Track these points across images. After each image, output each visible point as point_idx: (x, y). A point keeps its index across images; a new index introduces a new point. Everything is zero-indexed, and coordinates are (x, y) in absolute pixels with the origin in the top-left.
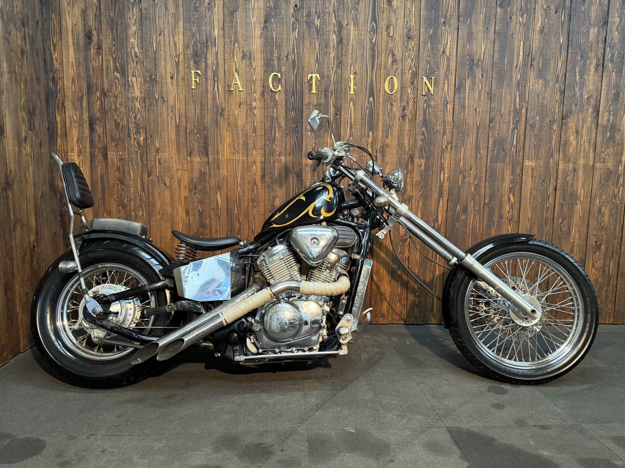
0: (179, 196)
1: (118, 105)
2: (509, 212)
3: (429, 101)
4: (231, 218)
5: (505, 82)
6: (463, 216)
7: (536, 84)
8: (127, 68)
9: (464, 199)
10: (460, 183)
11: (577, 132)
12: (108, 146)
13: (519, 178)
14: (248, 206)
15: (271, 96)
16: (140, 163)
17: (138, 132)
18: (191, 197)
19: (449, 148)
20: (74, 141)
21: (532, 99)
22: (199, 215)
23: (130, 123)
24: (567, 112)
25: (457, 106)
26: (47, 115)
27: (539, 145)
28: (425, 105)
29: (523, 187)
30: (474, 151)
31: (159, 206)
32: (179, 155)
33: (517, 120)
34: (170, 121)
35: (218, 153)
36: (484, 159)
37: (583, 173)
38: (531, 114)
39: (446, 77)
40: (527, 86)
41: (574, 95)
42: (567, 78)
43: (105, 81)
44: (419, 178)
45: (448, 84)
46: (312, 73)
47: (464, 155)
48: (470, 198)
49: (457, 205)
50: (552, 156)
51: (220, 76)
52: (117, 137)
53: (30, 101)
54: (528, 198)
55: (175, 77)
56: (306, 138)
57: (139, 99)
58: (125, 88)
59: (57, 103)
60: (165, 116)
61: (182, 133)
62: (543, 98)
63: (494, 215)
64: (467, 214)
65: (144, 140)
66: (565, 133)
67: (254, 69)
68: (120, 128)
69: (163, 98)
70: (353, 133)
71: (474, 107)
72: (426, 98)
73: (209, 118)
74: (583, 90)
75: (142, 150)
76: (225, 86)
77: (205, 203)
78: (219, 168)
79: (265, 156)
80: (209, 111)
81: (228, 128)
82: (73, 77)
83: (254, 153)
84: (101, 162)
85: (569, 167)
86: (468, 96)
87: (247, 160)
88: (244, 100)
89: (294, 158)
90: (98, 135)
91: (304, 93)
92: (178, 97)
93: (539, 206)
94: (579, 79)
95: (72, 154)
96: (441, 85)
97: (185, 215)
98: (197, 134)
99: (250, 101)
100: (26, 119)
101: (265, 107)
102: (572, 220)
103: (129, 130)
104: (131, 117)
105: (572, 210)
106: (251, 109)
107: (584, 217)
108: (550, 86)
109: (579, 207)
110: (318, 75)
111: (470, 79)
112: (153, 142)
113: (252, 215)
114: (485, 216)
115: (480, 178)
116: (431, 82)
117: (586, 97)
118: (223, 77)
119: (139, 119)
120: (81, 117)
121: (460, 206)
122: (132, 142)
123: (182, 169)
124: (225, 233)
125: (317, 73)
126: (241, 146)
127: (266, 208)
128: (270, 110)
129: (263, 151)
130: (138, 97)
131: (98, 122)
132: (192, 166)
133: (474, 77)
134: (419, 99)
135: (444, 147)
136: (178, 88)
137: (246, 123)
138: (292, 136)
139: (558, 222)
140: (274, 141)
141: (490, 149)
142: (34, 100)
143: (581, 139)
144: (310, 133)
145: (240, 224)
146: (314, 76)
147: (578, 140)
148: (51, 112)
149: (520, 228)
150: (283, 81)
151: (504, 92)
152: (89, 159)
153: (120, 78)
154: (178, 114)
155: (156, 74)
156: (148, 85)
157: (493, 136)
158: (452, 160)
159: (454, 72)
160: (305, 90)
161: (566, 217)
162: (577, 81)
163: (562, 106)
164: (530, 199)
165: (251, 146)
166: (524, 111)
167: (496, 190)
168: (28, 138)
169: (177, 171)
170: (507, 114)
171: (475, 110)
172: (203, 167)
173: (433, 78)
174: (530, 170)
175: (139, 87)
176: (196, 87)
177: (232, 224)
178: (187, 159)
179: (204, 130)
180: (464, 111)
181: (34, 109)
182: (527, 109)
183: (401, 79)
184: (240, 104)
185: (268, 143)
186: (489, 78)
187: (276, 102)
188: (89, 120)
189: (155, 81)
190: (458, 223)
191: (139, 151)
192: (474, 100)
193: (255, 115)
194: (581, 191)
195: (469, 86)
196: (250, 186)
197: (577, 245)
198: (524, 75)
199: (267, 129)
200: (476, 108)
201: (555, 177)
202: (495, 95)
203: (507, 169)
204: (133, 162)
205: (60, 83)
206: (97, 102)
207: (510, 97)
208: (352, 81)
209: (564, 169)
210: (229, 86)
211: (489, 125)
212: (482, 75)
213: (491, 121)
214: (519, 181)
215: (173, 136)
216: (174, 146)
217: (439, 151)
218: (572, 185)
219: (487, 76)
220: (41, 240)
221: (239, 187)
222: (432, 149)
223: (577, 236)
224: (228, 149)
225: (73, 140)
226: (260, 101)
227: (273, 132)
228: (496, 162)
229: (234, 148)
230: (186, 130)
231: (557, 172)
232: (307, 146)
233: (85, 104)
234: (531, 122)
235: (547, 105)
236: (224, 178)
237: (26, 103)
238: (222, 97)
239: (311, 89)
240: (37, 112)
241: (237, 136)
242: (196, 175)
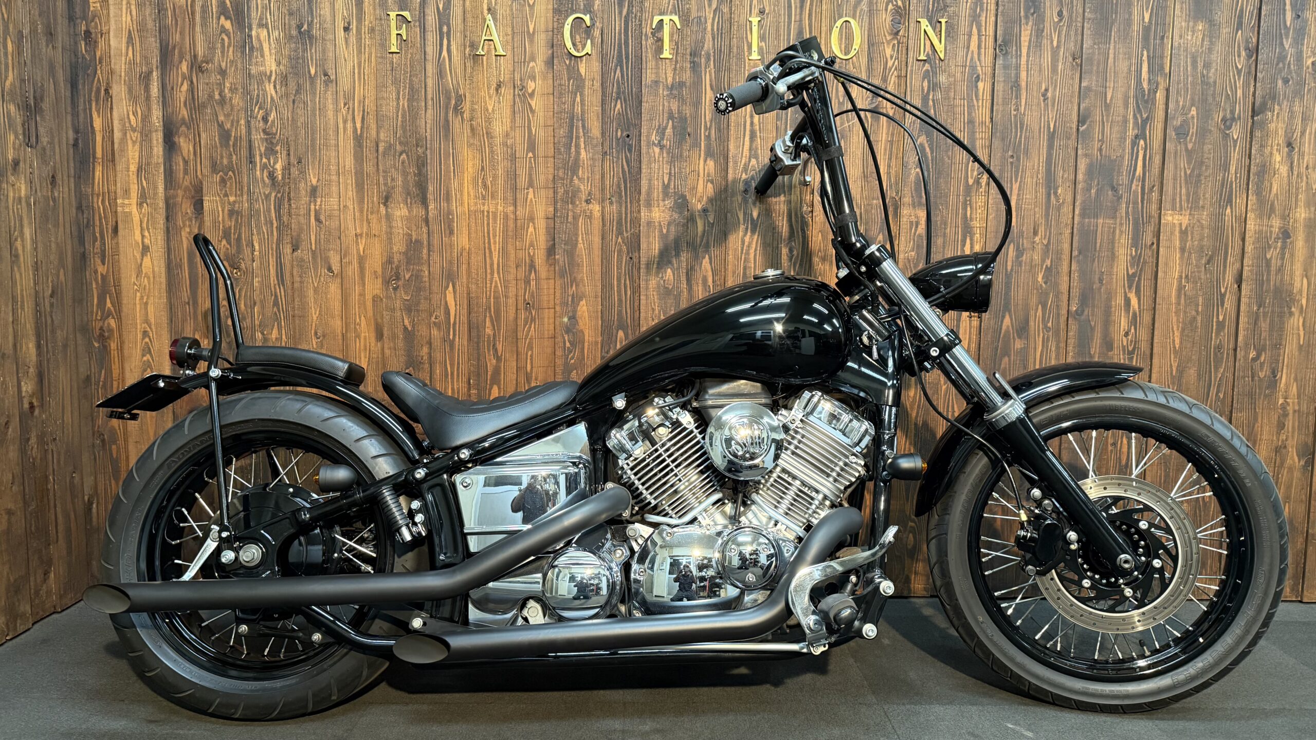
0: (360, 295)
1: (226, 91)
2: (1126, 334)
3: (935, 73)
4: (478, 346)
5: (1114, 29)
6: (1017, 341)
7: (1190, 33)
8: (249, 8)
9: (1020, 302)
10: (1009, 263)
11: (1289, 145)
12: (204, 183)
13: (1150, 254)
14: (516, 318)
15: (568, 67)
16: (274, 222)
17: (270, 151)
18: (388, 297)
19: (983, 184)
20: (131, 173)
21: (1179, 68)
22: (405, 338)
23: (254, 132)
24: (1264, 97)
25: (1002, 84)
26: (72, 115)
27: (1199, 175)
28: (926, 84)
29: (1160, 274)
30: (1042, 191)
31: (315, 318)
32: (361, 201)
33: (1145, 116)
34: (341, 126)
35: (448, 198)
36: (1066, 210)
37: (1307, 241)
38: (1177, 101)
39: (975, 18)
40: (1168, 38)
41: (1282, 58)
42: (1262, 17)
43: (199, 37)
44: (913, 253)
45: (979, 35)
46: (661, 14)
47: (1018, 200)
48: (1034, 300)
49: (1003, 317)
50: (1230, 201)
51: (453, 23)
52: (225, 161)
53: (29, 82)
54: (1174, 301)
55: (354, 26)
56: (649, 162)
57: (273, 78)
58: (243, 52)
59: (94, 89)
60: (330, 114)
61: (368, 153)
62: (1207, 65)
63: (1092, 339)
64: (1027, 338)
65: (284, 169)
66: (1261, 146)
67: (531, 7)
68: (231, 143)
69: (326, 75)
70: (757, 148)
71: (1040, 87)
72: (927, 66)
73: (428, 119)
74: (1302, 44)
75: (279, 192)
76: (465, 46)
77: (418, 311)
78: (451, 233)
79: (555, 203)
80: (430, 103)
81: (472, 141)
82: (130, 31)
83: (531, 196)
84: (190, 220)
85: (1272, 226)
86: (1027, 61)
87: (515, 213)
88: (507, 76)
89: (621, 206)
90: (184, 159)
91: (644, 58)
92: (359, 73)
93: (1199, 318)
94: (1293, 20)
95: (126, 202)
96: (962, 39)
97: (373, 340)
98: (401, 154)
99: (521, 80)
100: (19, 120)
101: (557, 92)
102: (1282, 351)
103: (250, 146)
104: (256, 117)
105: (1282, 329)
106: (523, 95)
107: (1309, 345)
108: (1223, 36)
109: (1296, 322)
110: (676, 18)
111: (1030, 23)
112: (303, 172)
113: (526, 339)
114: (1071, 341)
115: (1059, 253)
116: (938, 30)
117: (1309, 62)
118: (460, 27)
119: (273, 122)
120: (146, 118)
121: (1011, 319)
122: (258, 172)
123: (367, 234)
124: (465, 379)
125: (674, 12)
126: (500, 181)
127: (557, 323)
128: (567, 98)
129: (551, 191)
130: (271, 72)
131: (183, 128)
132: (391, 227)
133: (1040, 20)
134: (912, 71)
135: (971, 181)
136: (359, 52)
137: (511, 127)
138: (618, 158)
139: (1246, 357)
140: (574, 171)
141: (1080, 186)
142: (39, 79)
143: (1299, 160)
144: (657, 150)
145: (498, 359)
146: (666, 19)
147: (1292, 163)
148: (81, 107)
149: (1155, 370)
150: (597, 33)
151: (1111, 51)
152: (163, 212)
153: (231, 31)
154: (359, 111)
155: (312, 21)
156: (293, 46)
157: (1086, 155)
158: (990, 210)
159: (993, 7)
160: (647, 52)
161: (1264, 346)
162: (1288, 24)
163: (1252, 84)
164: (1178, 304)
165: (522, 181)
166: (1160, 95)
167: (1097, 281)
168: (21, 164)
169: (357, 239)
170: (1120, 103)
171: (1044, 95)
172: (414, 228)
173: (943, 21)
174: (1177, 233)
175: (273, 51)
176: (401, 49)
177: (479, 359)
178: (378, 211)
179: (417, 146)
180: (1017, 98)
181: (38, 99)
182: (1168, 90)
183: (870, 24)
184: (499, 86)
185: (561, 174)
186: (1076, 21)
187: (579, 82)
188: (164, 126)
189: (309, 37)
190: (1006, 359)
191: (273, 195)
192: (1040, 71)
193: (533, 111)
194: (1300, 284)
195: (1027, 39)
196: (521, 274)
197: (1295, 411)
198: (1160, 11)
199: (559, 142)
200: (1046, 90)
201: (1237, 250)
202: (1090, 60)
203: (1121, 232)
204: (258, 220)
205: (101, 44)
206: (182, 84)
207: (1127, 63)
208: (755, 29)
209: (1261, 232)
210: (474, 46)
211: (1078, 129)
212: (1060, 14)
213: (1081, 121)
214: (1151, 261)
215: (349, 161)
216: (350, 181)
217: (958, 188)
218: (1280, 270)
219: (1070, 17)
220: (50, 393)
221: (496, 275)
222: (943, 186)
223: (1294, 390)
224: (470, 189)
225: (128, 170)
226: (545, 78)
227: (573, 149)
228: (1096, 216)
229: (485, 186)
230: (377, 146)
231: (1243, 240)
232: (650, 180)
233: (156, 90)
234: (1177, 122)
235: (1215, 82)
236: (461, 255)
237: (17, 84)
238: (458, 71)
239: (660, 49)
240: (46, 105)
241: (492, 159)
242: (399, 246)
